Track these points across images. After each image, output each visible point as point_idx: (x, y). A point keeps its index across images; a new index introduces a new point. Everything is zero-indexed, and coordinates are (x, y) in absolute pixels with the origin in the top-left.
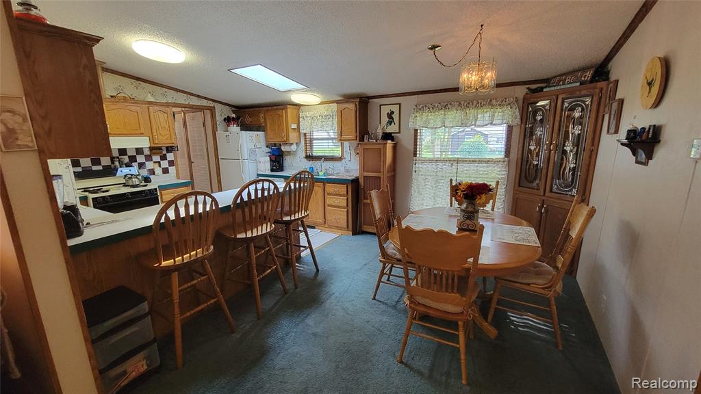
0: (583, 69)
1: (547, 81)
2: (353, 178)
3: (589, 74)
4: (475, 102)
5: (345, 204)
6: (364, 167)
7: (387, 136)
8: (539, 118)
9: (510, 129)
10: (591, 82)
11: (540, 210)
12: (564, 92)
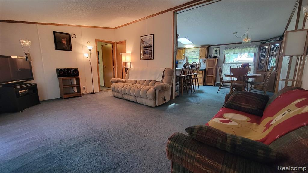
0: (277, 37)
1: (267, 40)
2: (204, 68)
3: (278, 38)
4: (244, 47)
5: (202, 76)
6: (208, 66)
7: (215, 57)
8: (264, 50)
9: (255, 54)
10: (279, 40)
11: (264, 75)
12: (271, 43)
